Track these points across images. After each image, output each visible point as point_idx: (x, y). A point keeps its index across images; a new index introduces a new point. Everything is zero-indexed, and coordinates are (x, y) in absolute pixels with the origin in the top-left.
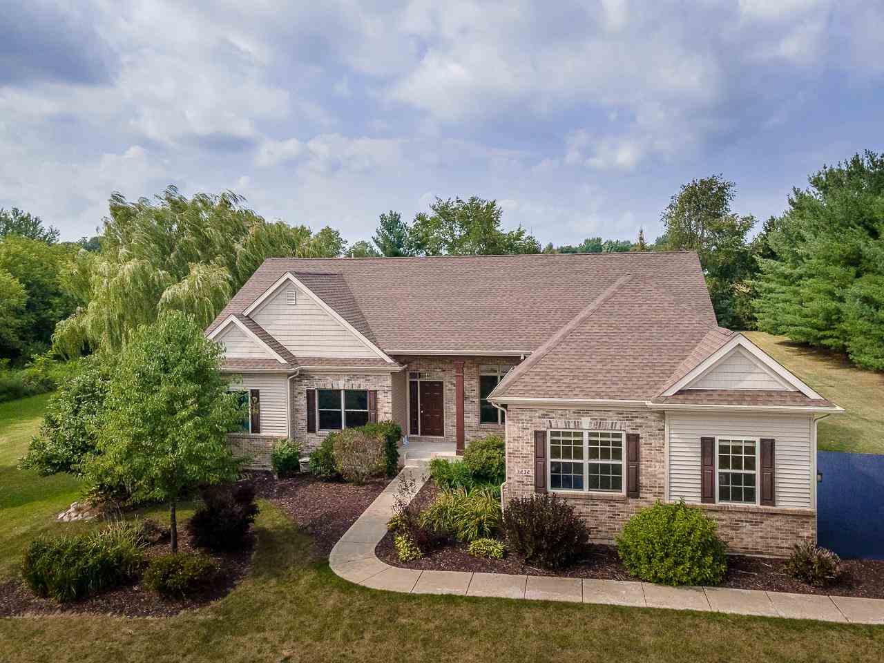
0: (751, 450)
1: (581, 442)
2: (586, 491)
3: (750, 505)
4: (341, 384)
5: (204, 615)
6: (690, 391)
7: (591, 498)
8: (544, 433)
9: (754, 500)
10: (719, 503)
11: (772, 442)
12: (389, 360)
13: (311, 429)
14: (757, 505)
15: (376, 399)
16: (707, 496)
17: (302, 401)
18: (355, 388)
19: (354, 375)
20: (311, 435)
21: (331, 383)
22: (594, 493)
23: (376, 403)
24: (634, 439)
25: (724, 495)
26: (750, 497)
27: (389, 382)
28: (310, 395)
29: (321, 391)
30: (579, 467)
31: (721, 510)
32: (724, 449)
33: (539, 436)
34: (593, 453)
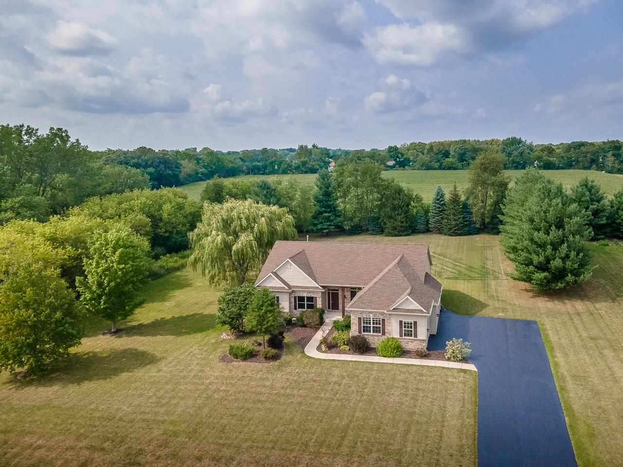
0: (411, 324)
1: (370, 320)
2: (372, 333)
3: (411, 338)
4: (305, 295)
5: (277, 363)
6: (396, 309)
7: (373, 335)
8: (361, 318)
9: (412, 336)
10: (404, 337)
11: (416, 322)
12: (321, 288)
13: (295, 309)
14: (413, 338)
15: (316, 299)
16: (401, 335)
17: (293, 300)
18: (310, 296)
19: (310, 292)
20: (295, 311)
21: (302, 295)
22: (374, 334)
23: (316, 301)
24: (383, 320)
25: (405, 335)
26: (411, 336)
27: (320, 294)
28: (295, 298)
29: (298, 297)
30: (370, 327)
31: (404, 339)
32: (405, 323)
33: (360, 319)
34: (373, 324)
